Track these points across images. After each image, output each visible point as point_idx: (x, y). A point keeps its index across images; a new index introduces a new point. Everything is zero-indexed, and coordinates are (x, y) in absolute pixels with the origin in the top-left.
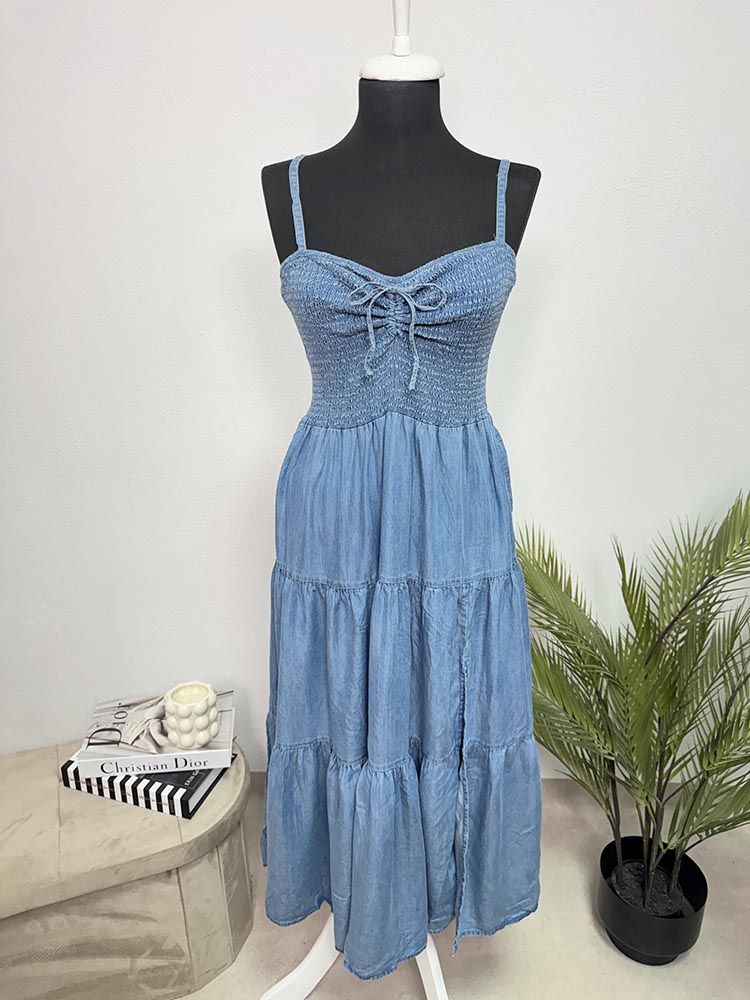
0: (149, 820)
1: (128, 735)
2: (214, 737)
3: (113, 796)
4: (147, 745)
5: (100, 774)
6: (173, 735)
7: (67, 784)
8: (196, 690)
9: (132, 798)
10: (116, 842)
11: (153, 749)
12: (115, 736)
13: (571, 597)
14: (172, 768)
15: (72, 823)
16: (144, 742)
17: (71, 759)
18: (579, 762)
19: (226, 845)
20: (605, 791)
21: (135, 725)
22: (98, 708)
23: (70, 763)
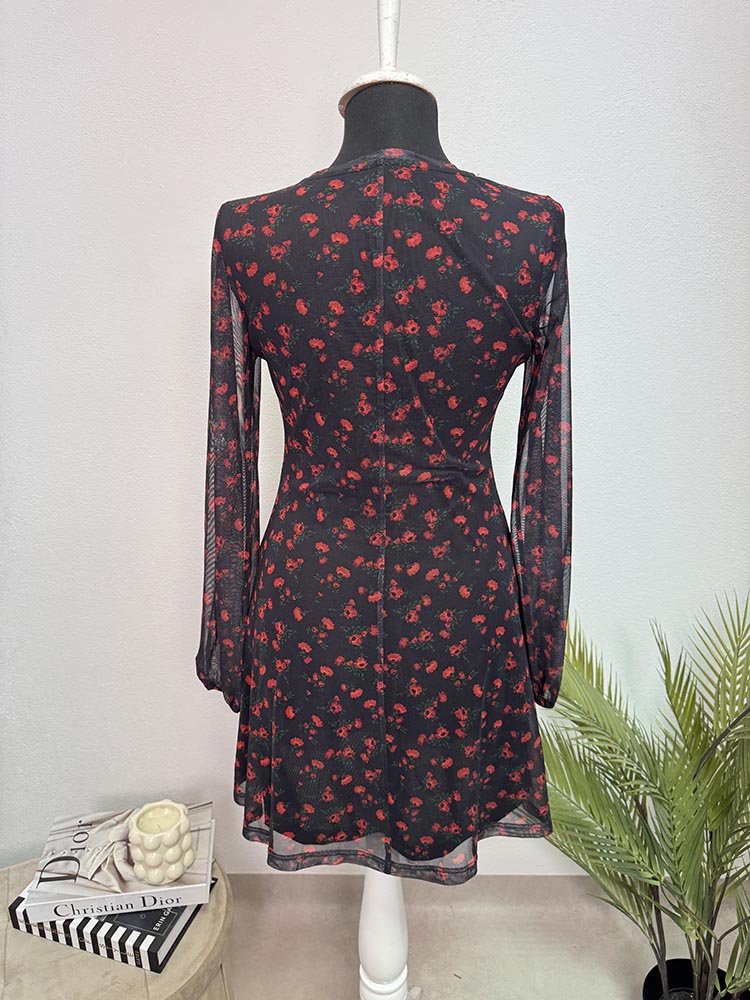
0: (109, 977)
1: (88, 867)
2: (188, 868)
3: (69, 942)
4: (109, 880)
5: (54, 918)
6: (139, 869)
7: (16, 926)
8: (167, 811)
9: (91, 945)
11: (117, 889)
12: (72, 867)
13: (602, 694)
14: (139, 907)
15: (20, 981)
16: (107, 875)
17: (21, 896)
18: (614, 879)
20: (648, 915)
21: (97, 851)
22: (54, 828)
23: (20, 900)
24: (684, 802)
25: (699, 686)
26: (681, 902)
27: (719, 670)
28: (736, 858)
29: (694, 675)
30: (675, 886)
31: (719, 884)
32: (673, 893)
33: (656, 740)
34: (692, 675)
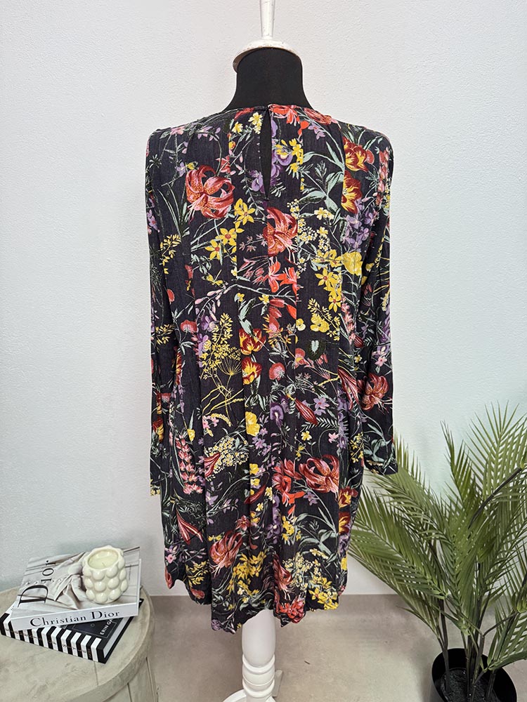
0: (71, 665)
1: (54, 593)
2: (124, 592)
3: (41, 643)
4: (68, 601)
5: (30, 627)
6: (90, 593)
7: (4, 634)
8: (108, 553)
9: (57, 645)
10: (44, 688)
11: (74, 606)
12: (42, 592)
14: (90, 619)
15: (7, 671)
16: (67, 599)
17: (6, 612)
18: (414, 596)
19: (136, 679)
20: (436, 619)
21: (60, 581)
22: (29, 566)
23: (6, 615)
24: (462, 544)
25: (474, 467)
26: (459, 610)
27: (487, 456)
28: (495, 581)
29: (470, 459)
30: (454, 599)
31: (484, 598)
32: (453, 604)
33: (444, 503)
34: (469, 459)
